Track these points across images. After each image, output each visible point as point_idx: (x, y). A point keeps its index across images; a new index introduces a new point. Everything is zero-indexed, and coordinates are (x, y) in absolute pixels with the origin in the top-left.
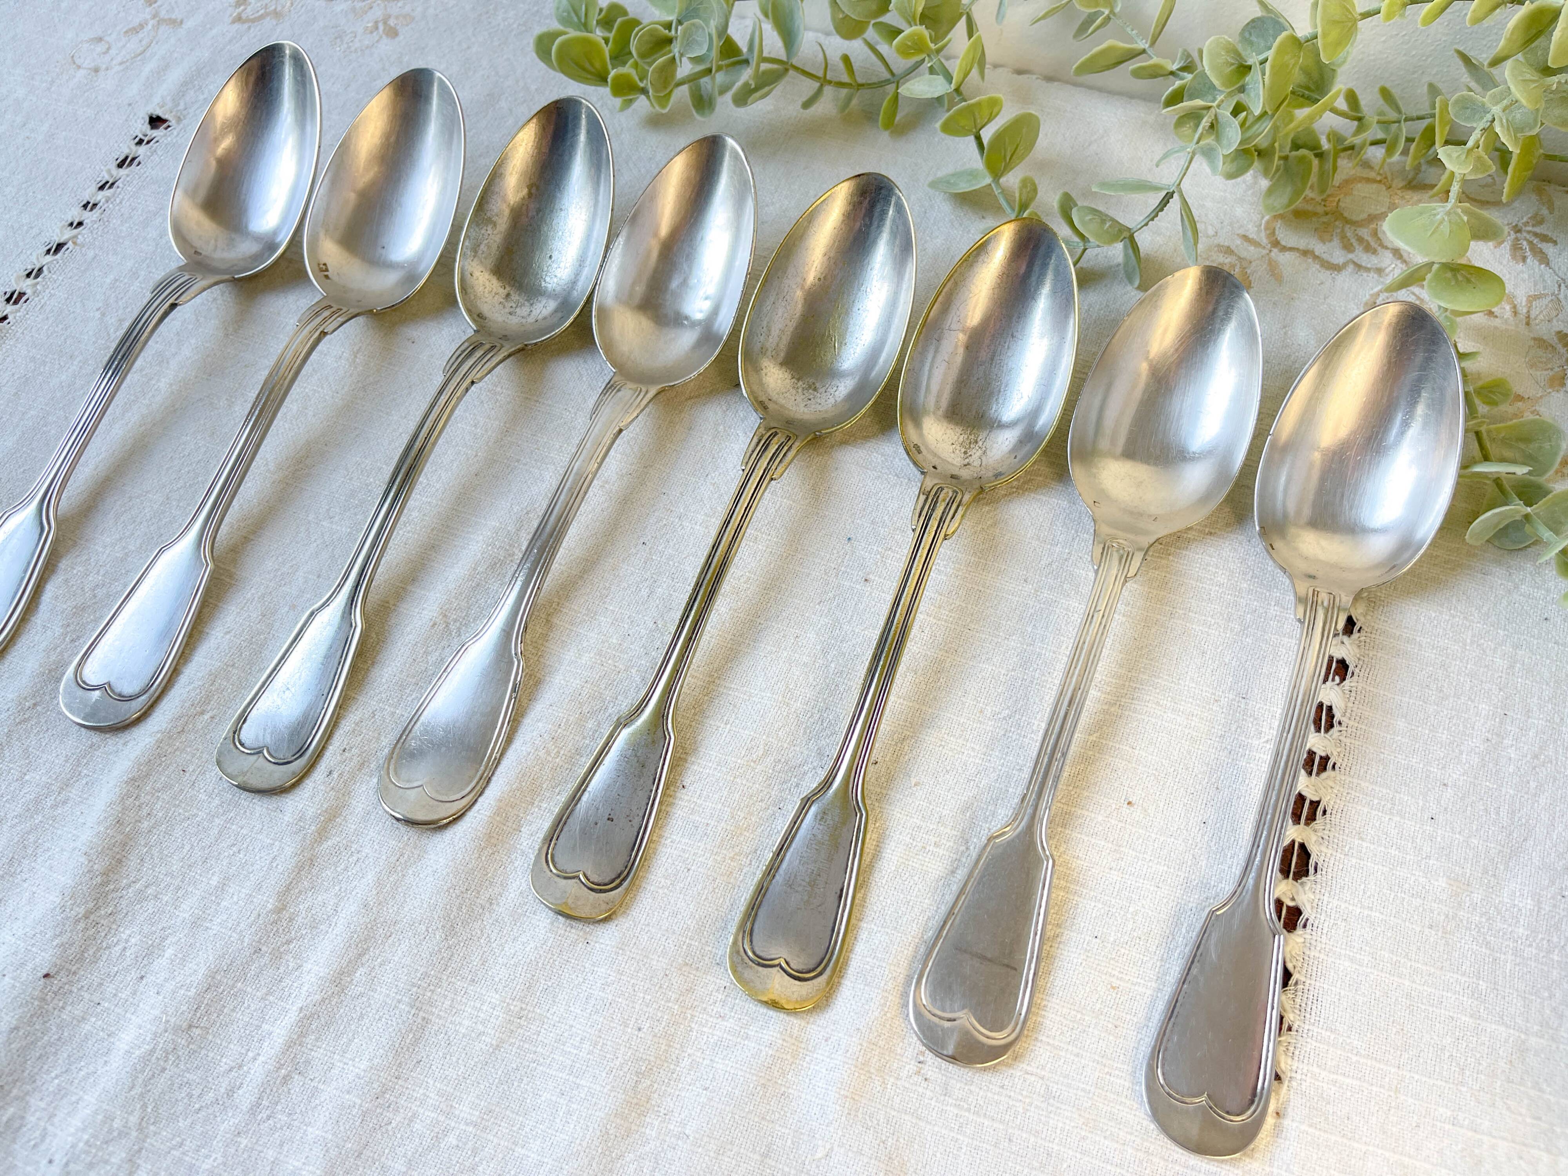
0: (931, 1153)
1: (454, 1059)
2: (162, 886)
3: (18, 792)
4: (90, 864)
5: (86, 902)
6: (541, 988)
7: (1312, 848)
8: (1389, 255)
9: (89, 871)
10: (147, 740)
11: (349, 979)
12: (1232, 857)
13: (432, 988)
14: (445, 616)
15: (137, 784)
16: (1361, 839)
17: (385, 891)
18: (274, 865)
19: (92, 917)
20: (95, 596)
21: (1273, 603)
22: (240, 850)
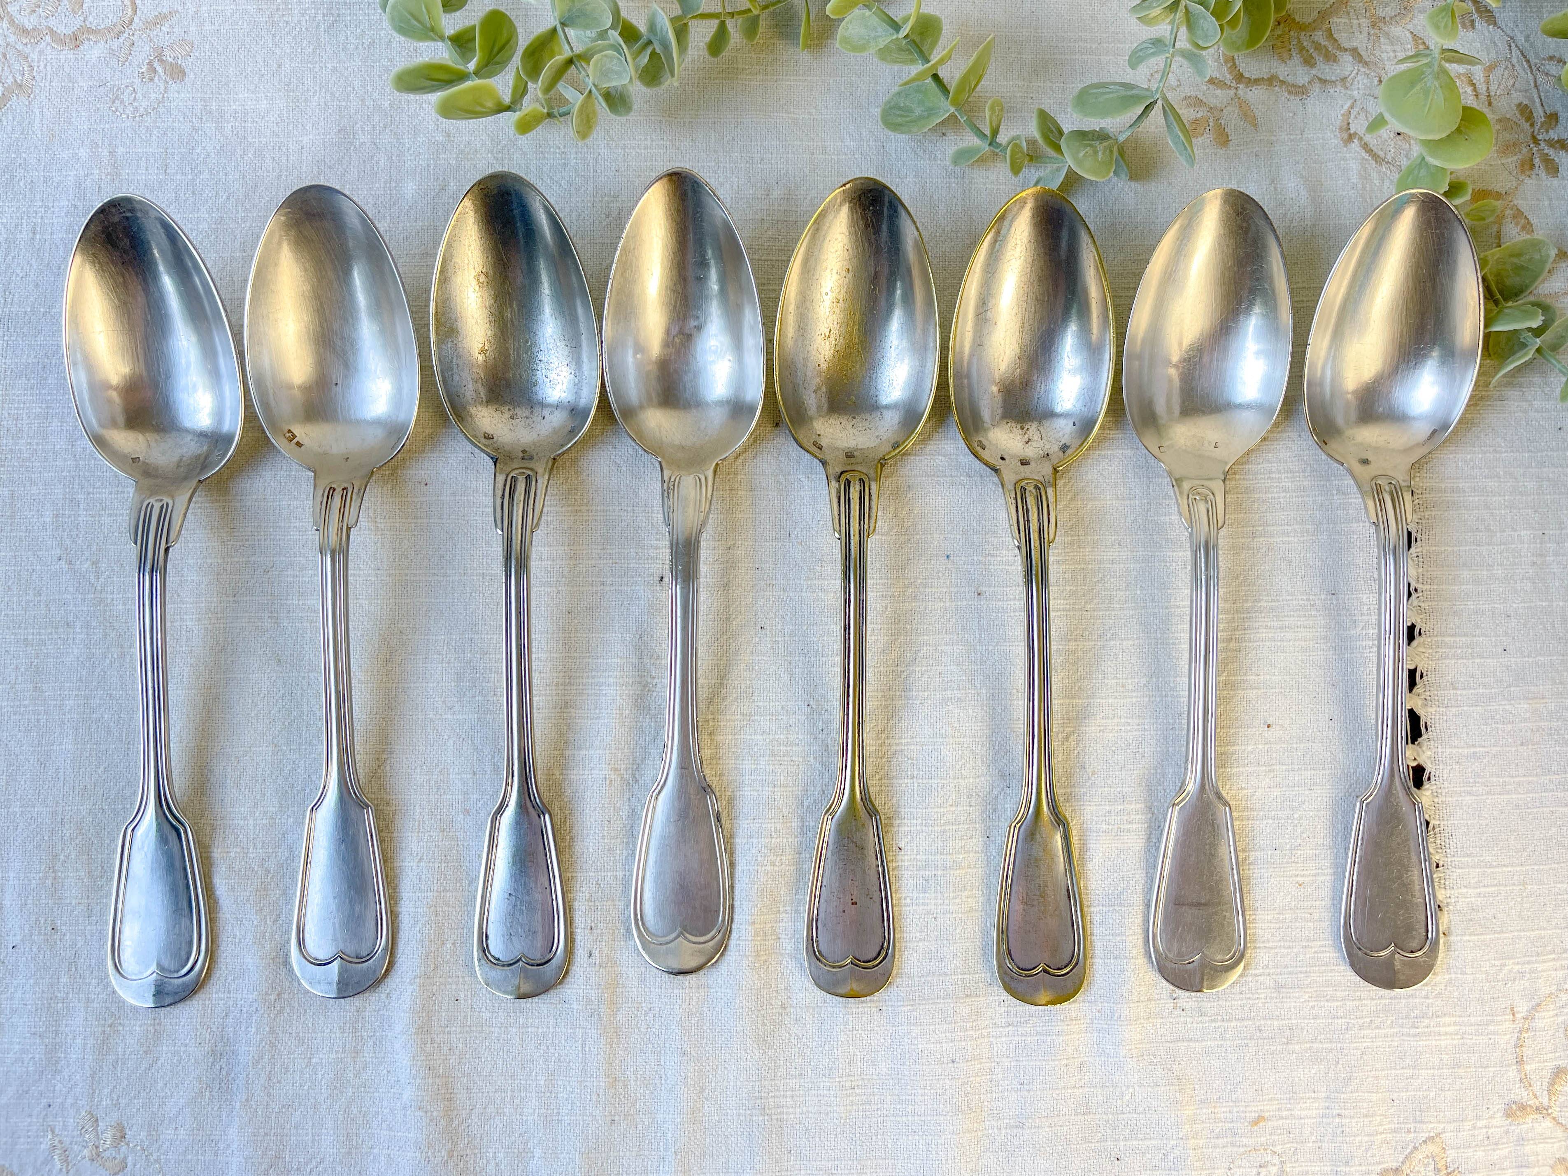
0: (1206, 1062)
1: (817, 1139)
2: (498, 1102)
3: (314, 1076)
4: (429, 1114)
5: (444, 1145)
7: (1419, 711)
8: (1347, 58)
9: (431, 1121)
10: (410, 989)
11: (701, 1115)
12: (1361, 742)
14: (616, 769)
15: (425, 1029)
16: (1455, 689)
17: (693, 1034)
18: (587, 1049)
19: (455, 1154)
20: (268, 871)
21: (1335, 492)
22: (548, 1047)
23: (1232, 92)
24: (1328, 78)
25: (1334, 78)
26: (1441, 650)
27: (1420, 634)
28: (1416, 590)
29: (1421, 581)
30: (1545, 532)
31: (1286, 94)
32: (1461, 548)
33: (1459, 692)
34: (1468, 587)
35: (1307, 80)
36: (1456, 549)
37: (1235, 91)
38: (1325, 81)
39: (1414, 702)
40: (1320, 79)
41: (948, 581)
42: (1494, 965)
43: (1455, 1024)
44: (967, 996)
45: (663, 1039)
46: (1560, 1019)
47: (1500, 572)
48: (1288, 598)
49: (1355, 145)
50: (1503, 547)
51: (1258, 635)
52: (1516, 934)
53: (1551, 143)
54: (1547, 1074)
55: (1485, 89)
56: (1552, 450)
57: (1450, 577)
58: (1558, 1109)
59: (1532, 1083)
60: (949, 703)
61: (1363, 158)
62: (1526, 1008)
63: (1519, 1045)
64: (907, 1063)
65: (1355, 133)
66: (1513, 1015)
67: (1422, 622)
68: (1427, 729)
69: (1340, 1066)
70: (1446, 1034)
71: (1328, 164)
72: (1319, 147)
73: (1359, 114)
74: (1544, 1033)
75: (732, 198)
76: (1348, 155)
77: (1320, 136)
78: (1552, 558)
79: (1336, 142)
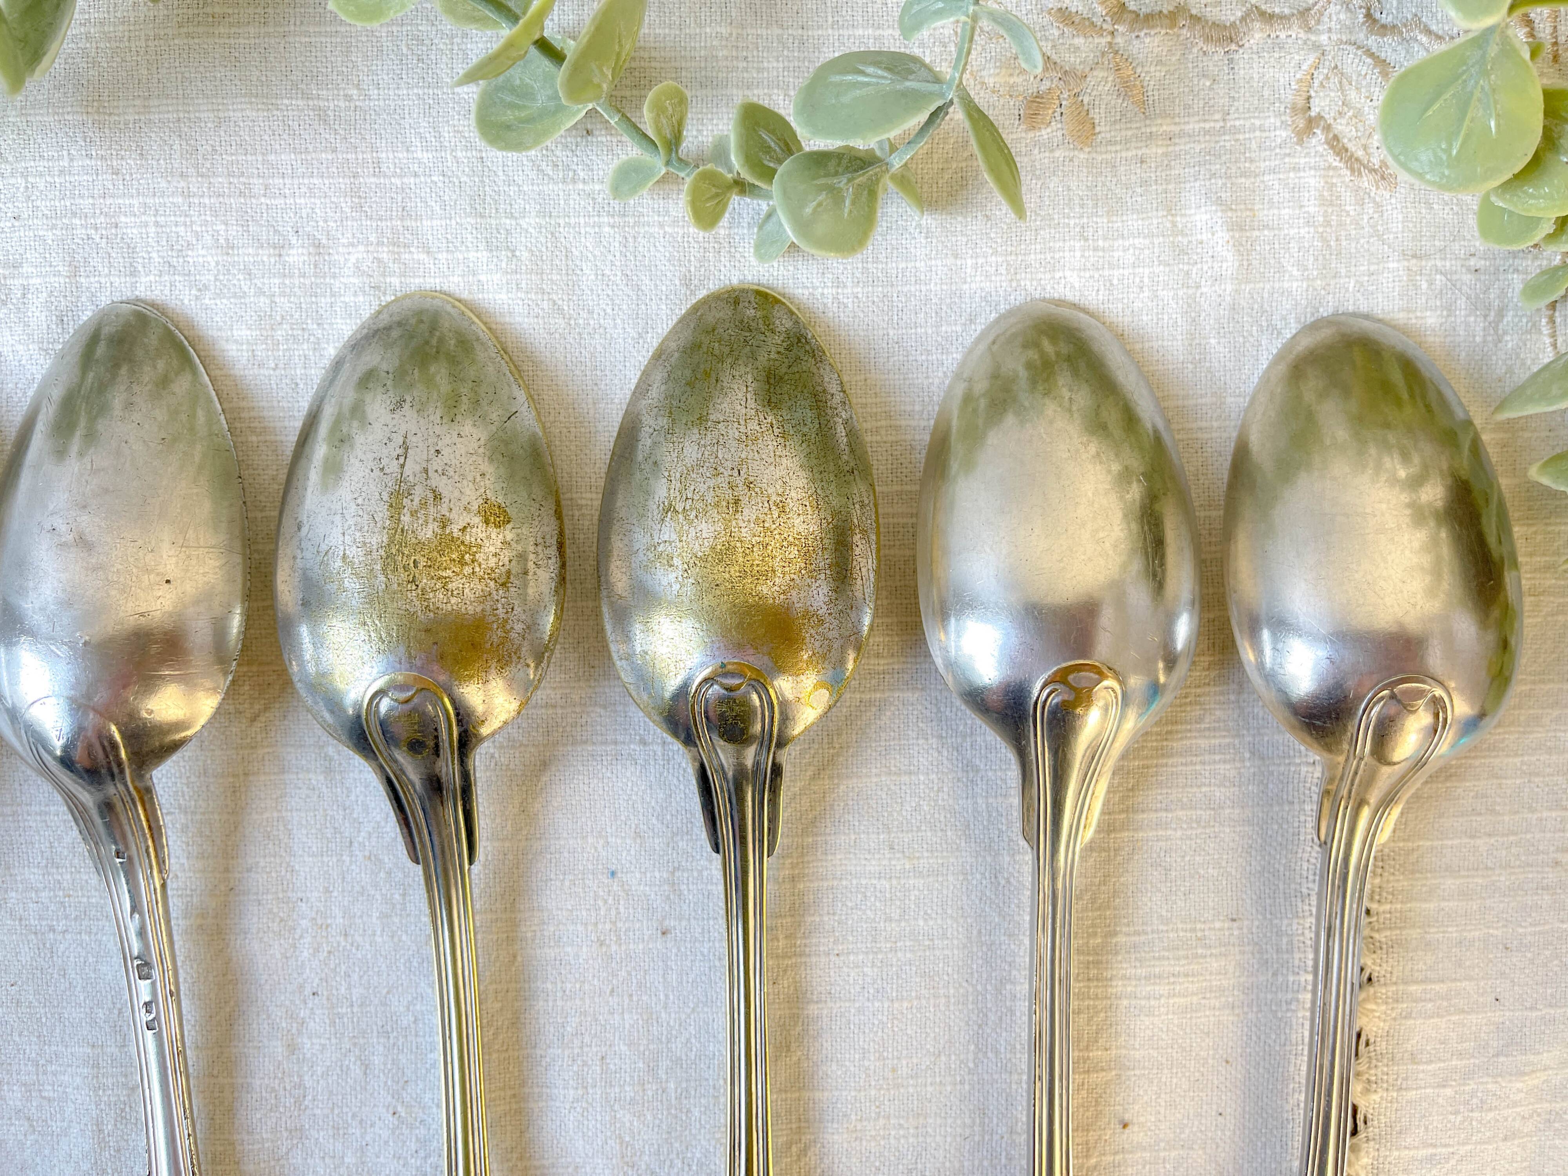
16: (1415, 1062)
23: (1104, 41)
24: (1277, 10)
25: (1287, 11)
26: (1400, 1006)
31: (1201, 44)
32: (1445, 842)
33: (1421, 1068)
34: (1451, 904)
35: (1239, 14)
36: (1436, 843)
37: (1109, 39)
38: (1272, 16)
40: (1263, 14)
41: (613, 912)
47: (1503, 878)
48: (1161, 927)
49: (1318, 140)
50: (1511, 838)
51: (1110, 990)
55: (1549, 30)
57: (1424, 889)
60: (616, 1107)
61: (1330, 167)
65: (1320, 117)
67: (1374, 964)
68: (1365, 1123)
71: (1266, 178)
72: (1254, 146)
73: (1327, 78)
76: (1302, 161)
77: (1257, 123)
79: (1284, 134)
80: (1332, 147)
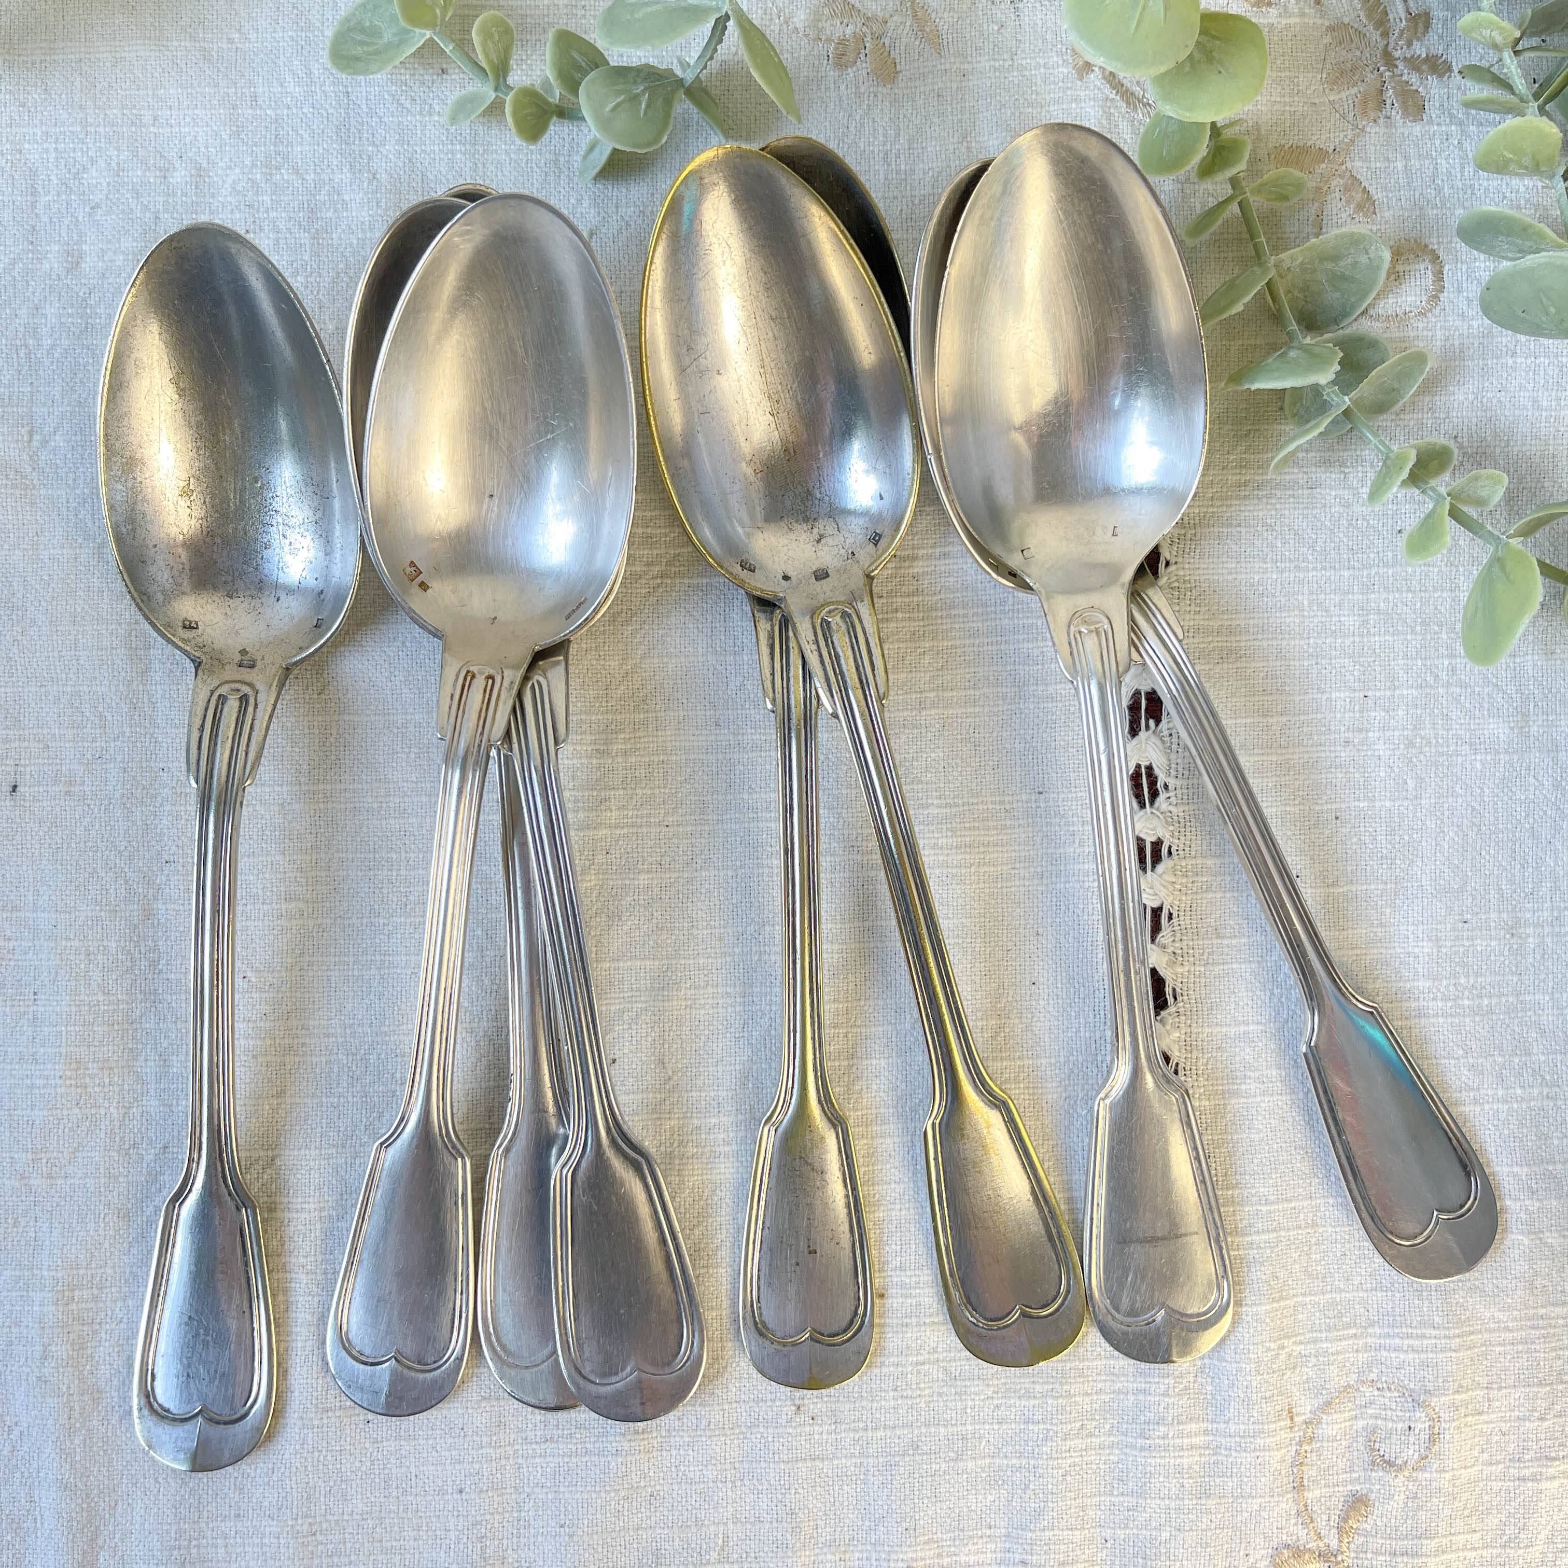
6: (323, 1493)
7: (1166, 972)
13: (194, 1543)
16: (1219, 937)
17: (78, 1458)
26: (1200, 879)
27: (1170, 853)
28: (1166, 787)
29: (1173, 773)
30: (1370, 694)
33: (1226, 942)
39: (1156, 958)
42: (1269, 1350)
43: (1206, 1432)
44: (484, 1398)
45: (35, 1466)
46: (1361, 1423)
48: (971, 800)
49: (1095, 76)
52: (1300, 1299)
53: (1414, 64)
54: (1337, 1503)
56: (1386, 565)
58: (1353, 1555)
59: (1315, 1516)
61: (1107, 98)
62: (1309, 1408)
63: (1298, 1462)
64: (394, 1494)
66: (1292, 1419)
67: (1173, 835)
68: (1175, 999)
69: (1029, 1492)
70: (1192, 1447)
72: (1039, 82)
74: (1335, 1444)
75: (109, 184)
76: (1083, 93)
77: (1041, 61)
78: (1377, 734)
79: (1066, 71)
80: (1109, 82)
